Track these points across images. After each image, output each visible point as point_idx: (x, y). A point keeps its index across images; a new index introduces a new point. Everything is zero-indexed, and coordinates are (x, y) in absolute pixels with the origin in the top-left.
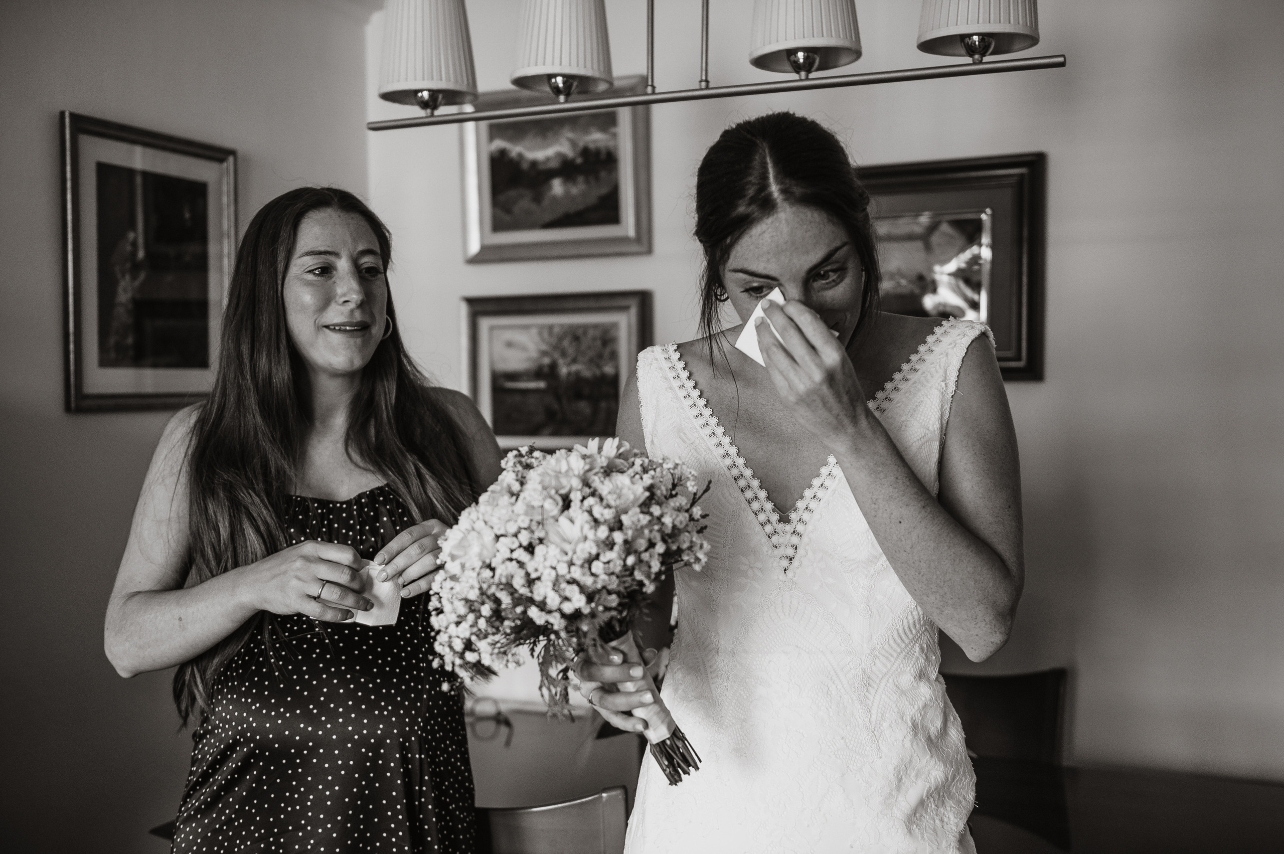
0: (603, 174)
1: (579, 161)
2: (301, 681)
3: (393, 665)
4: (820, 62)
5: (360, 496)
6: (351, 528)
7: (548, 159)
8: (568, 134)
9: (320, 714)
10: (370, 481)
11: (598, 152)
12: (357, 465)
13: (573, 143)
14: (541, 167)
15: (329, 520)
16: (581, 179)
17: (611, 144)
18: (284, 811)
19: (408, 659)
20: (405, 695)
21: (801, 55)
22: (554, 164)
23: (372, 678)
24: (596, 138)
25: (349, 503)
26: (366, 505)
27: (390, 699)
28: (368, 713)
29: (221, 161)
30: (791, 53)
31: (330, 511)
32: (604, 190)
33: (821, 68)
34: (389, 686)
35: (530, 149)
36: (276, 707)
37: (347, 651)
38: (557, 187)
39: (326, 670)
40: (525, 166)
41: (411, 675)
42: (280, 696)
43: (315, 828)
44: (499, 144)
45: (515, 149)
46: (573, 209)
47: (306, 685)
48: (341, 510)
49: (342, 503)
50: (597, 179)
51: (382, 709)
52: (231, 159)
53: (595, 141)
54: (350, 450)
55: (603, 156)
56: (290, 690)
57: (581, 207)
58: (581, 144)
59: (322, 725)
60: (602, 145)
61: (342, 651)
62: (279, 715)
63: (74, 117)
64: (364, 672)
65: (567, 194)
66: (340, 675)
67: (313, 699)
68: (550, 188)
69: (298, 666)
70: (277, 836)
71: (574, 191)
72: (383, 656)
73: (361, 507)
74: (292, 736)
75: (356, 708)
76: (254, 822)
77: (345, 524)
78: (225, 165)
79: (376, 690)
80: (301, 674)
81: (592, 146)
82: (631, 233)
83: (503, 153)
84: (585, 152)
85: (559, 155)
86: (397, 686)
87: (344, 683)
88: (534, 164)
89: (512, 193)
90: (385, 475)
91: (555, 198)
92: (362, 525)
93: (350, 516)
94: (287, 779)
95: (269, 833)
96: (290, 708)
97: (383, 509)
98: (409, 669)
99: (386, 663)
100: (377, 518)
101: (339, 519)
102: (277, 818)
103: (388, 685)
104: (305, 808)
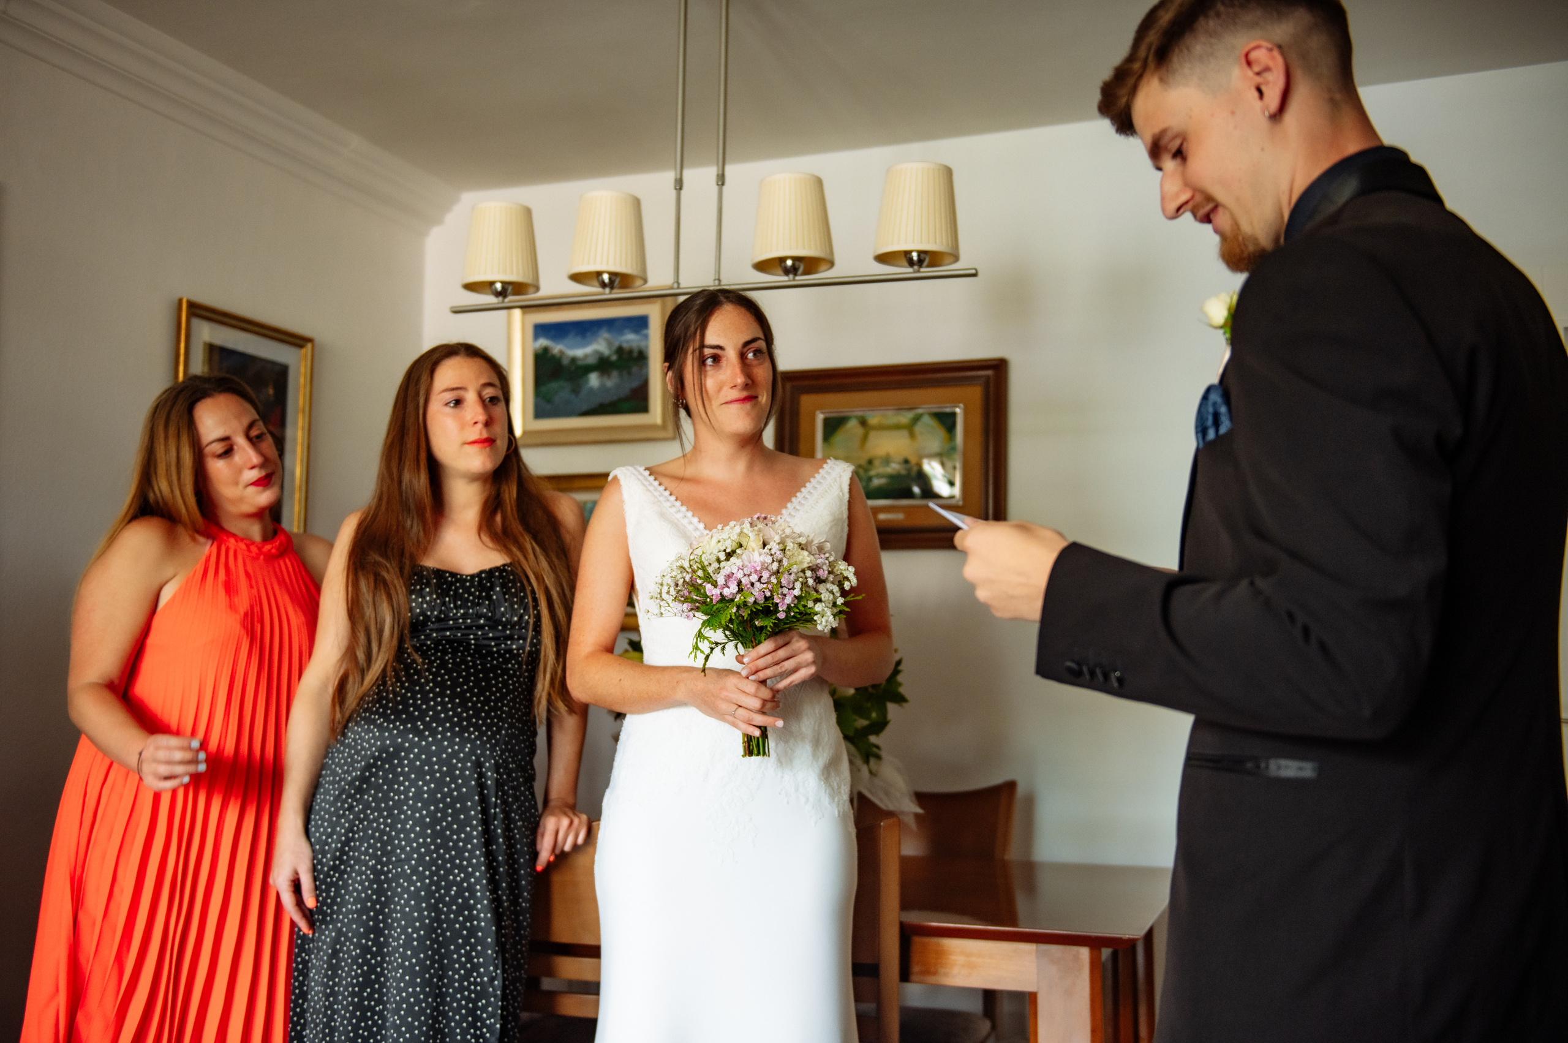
0: (635, 369)
1: (614, 358)
2: (414, 705)
3: (484, 704)
4: (805, 268)
5: (482, 572)
6: (470, 594)
7: (586, 356)
8: (605, 334)
9: (424, 730)
10: (494, 559)
11: (631, 352)
12: (487, 546)
13: (609, 343)
14: (580, 363)
15: (456, 587)
16: (615, 373)
17: (643, 344)
18: (392, 799)
19: (496, 701)
20: (489, 727)
21: (789, 263)
22: (592, 361)
23: (467, 710)
24: (630, 339)
25: (473, 576)
26: (485, 578)
27: (477, 727)
28: (460, 734)
29: (301, 346)
30: (782, 260)
31: (457, 581)
32: (635, 384)
33: (806, 273)
34: (478, 718)
35: (571, 347)
36: (393, 722)
37: (451, 688)
38: (594, 380)
39: (434, 699)
40: (565, 362)
41: (496, 713)
42: (397, 713)
43: (413, 813)
44: (543, 342)
45: (557, 348)
46: (607, 399)
47: (417, 708)
48: (466, 580)
49: (467, 576)
50: (629, 373)
51: (470, 734)
52: (309, 346)
53: (628, 341)
54: (482, 535)
55: (635, 354)
56: (405, 710)
57: (615, 398)
58: (616, 344)
59: (425, 738)
60: (634, 345)
61: (449, 688)
62: (395, 728)
63: (192, 305)
64: (461, 704)
65: (602, 386)
66: (443, 704)
67: (421, 718)
68: (587, 381)
69: (414, 693)
70: (385, 818)
71: (609, 383)
72: (478, 695)
73: (481, 579)
74: (403, 743)
75: (451, 729)
76: (370, 807)
77: (467, 590)
78: (303, 351)
79: (469, 718)
80: (415, 700)
81: (625, 346)
82: (659, 420)
83: (546, 350)
84: (620, 350)
85: (597, 352)
86: (484, 720)
87: (445, 710)
88: (574, 360)
89: (554, 385)
90: (509, 552)
91: (591, 390)
92: (481, 592)
93: (472, 585)
94: (396, 775)
95: (381, 816)
96: (404, 723)
97: (497, 582)
98: (495, 709)
99: (478, 701)
100: (492, 588)
101: (463, 586)
102: (387, 804)
103: (477, 715)
104: (407, 798)
